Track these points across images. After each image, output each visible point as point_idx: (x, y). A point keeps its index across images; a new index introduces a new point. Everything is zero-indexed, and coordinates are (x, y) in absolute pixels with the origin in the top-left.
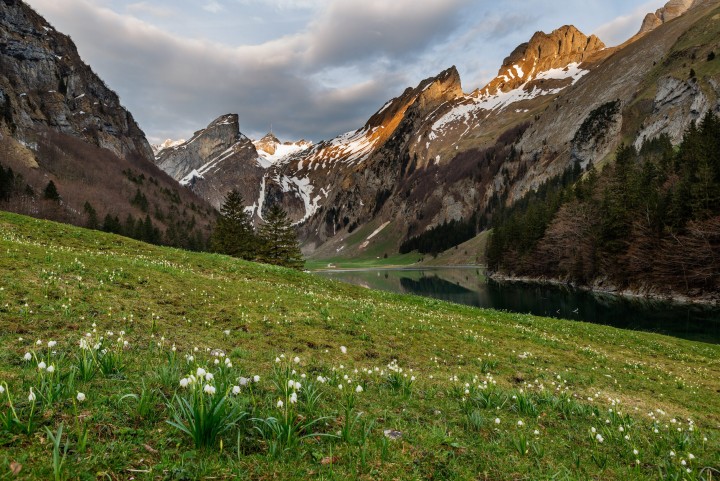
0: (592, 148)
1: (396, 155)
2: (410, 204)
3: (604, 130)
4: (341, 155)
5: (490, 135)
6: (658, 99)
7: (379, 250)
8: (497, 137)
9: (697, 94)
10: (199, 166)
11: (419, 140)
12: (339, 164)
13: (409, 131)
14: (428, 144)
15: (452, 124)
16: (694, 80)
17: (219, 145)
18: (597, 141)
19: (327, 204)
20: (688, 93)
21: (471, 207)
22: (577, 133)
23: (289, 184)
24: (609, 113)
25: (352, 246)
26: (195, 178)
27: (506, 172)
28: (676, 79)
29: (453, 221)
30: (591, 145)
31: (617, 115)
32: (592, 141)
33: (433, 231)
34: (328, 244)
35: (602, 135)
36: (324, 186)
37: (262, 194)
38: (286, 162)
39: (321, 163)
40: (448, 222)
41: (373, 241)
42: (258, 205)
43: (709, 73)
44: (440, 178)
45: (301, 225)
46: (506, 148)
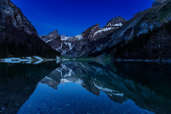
0: (127, 37)
1: (87, 39)
2: (89, 48)
3: (130, 33)
4: (77, 39)
5: (105, 35)
6: (141, 26)
7: (84, 56)
8: (107, 36)
9: (150, 25)
10: (50, 40)
11: (92, 36)
12: (76, 40)
13: (90, 34)
14: (93, 37)
15: (98, 33)
16: (150, 22)
17: (54, 36)
18: (128, 35)
19: (74, 48)
20: (148, 25)
21: (102, 48)
22: (124, 34)
23: (67, 44)
24: (131, 30)
25: (79, 55)
26: (49, 42)
27: (109, 42)
28: (145, 22)
29: (98, 51)
30: (127, 36)
31: (132, 30)
32: (127, 35)
33: (94, 53)
34: (74, 55)
35: (129, 34)
36: (73, 44)
37: (62, 45)
38: (67, 40)
39: (73, 40)
40: (97, 51)
41: (82, 55)
42: (61, 47)
43: (153, 21)
44: (95, 43)
45: (69, 51)
46: (108, 37)
